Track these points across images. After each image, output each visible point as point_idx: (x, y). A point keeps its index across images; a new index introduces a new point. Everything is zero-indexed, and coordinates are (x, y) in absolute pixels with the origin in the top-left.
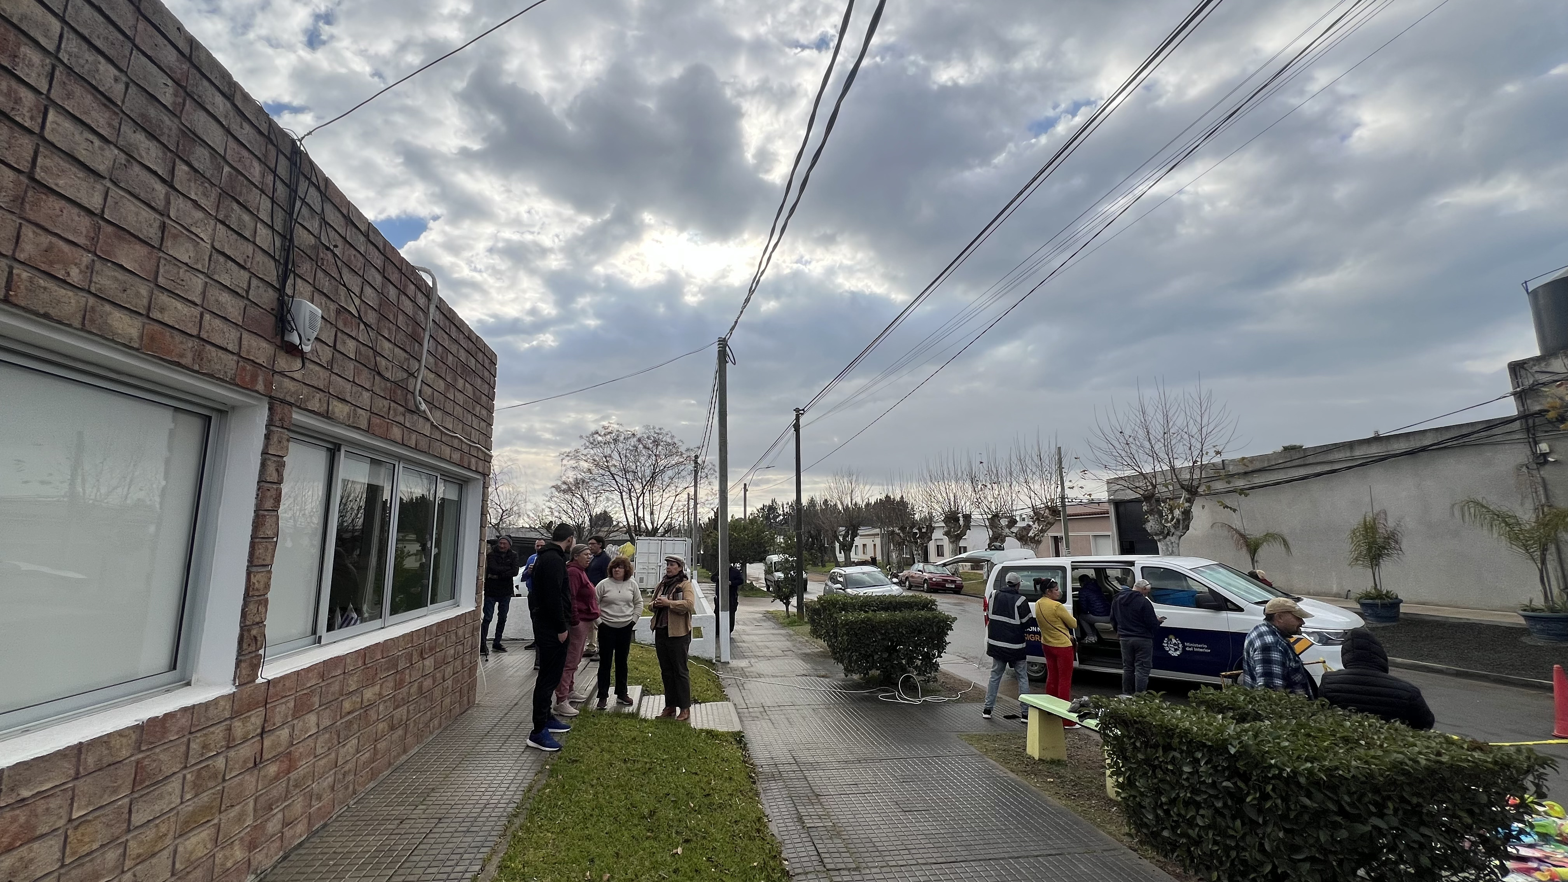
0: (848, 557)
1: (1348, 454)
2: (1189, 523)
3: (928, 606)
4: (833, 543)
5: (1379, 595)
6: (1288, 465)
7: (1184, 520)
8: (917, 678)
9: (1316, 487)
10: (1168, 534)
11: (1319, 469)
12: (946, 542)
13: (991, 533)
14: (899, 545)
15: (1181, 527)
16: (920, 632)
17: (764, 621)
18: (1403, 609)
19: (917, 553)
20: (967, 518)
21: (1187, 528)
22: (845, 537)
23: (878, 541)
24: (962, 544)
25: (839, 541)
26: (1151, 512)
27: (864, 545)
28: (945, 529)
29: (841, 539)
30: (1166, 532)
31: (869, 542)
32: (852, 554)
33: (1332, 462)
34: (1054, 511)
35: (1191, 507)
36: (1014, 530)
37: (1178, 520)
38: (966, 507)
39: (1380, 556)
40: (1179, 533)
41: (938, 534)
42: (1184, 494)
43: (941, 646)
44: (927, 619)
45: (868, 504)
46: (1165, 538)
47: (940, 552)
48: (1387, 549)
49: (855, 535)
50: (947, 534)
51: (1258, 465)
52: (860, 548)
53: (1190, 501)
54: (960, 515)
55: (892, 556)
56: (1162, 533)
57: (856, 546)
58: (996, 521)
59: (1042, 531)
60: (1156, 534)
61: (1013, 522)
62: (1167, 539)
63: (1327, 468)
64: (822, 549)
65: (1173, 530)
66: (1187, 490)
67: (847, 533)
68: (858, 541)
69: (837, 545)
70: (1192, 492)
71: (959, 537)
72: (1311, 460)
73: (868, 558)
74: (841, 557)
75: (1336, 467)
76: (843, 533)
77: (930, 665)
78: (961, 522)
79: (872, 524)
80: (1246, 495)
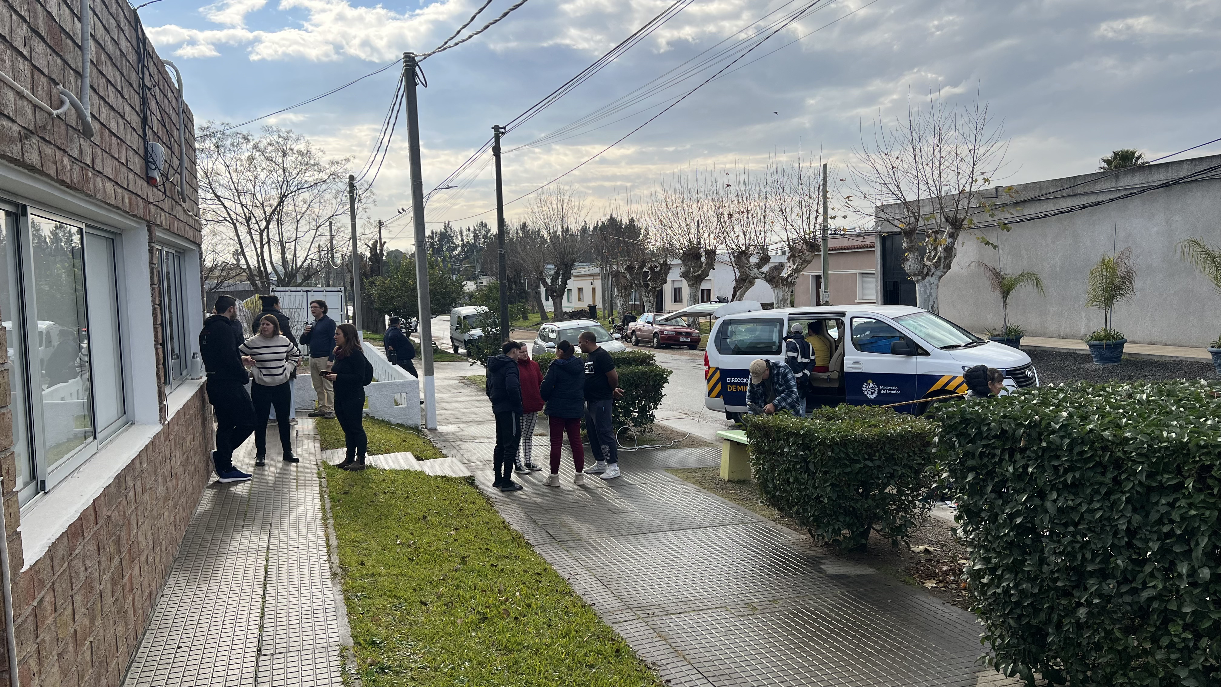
0: (558, 306)
1: (1114, 185)
2: (951, 261)
3: (646, 360)
4: (538, 286)
5: (1108, 337)
6: (1058, 194)
7: (945, 258)
8: (633, 431)
9: (1080, 220)
10: (927, 274)
11: (1085, 201)
12: (685, 286)
13: (738, 273)
14: (626, 289)
15: (942, 266)
16: (637, 386)
17: (462, 387)
18: (1127, 348)
19: (648, 301)
20: (711, 254)
21: (948, 267)
22: (554, 279)
23: (598, 283)
24: (704, 285)
25: (545, 284)
26: (911, 249)
27: (580, 290)
28: (683, 269)
29: (549, 282)
30: (925, 271)
31: (586, 285)
32: (564, 302)
33: (1097, 193)
34: (812, 246)
35: (953, 243)
36: (765, 269)
37: (939, 258)
38: (709, 242)
39: (1114, 297)
40: (939, 273)
41: (674, 275)
42: (948, 229)
43: (656, 398)
44: (644, 373)
45: (584, 230)
46: (923, 279)
47: (677, 297)
48: (1122, 289)
49: (567, 277)
50: (685, 275)
51: (1029, 195)
52: (575, 293)
53: (952, 236)
54: (702, 250)
55: (616, 303)
56: (921, 273)
57: (569, 290)
58: (743, 259)
59: (796, 271)
60: (915, 275)
61: (765, 259)
62: (926, 280)
63: (1093, 199)
64: (523, 295)
65: (933, 270)
66: (951, 224)
67: (557, 274)
68: (572, 284)
69: (543, 290)
70: (957, 225)
71: (700, 279)
72: (1080, 190)
73: (584, 306)
74: (549, 306)
75: (1101, 198)
76: (552, 272)
77: (646, 417)
78: (703, 259)
79: (589, 259)
80: (1008, 230)
